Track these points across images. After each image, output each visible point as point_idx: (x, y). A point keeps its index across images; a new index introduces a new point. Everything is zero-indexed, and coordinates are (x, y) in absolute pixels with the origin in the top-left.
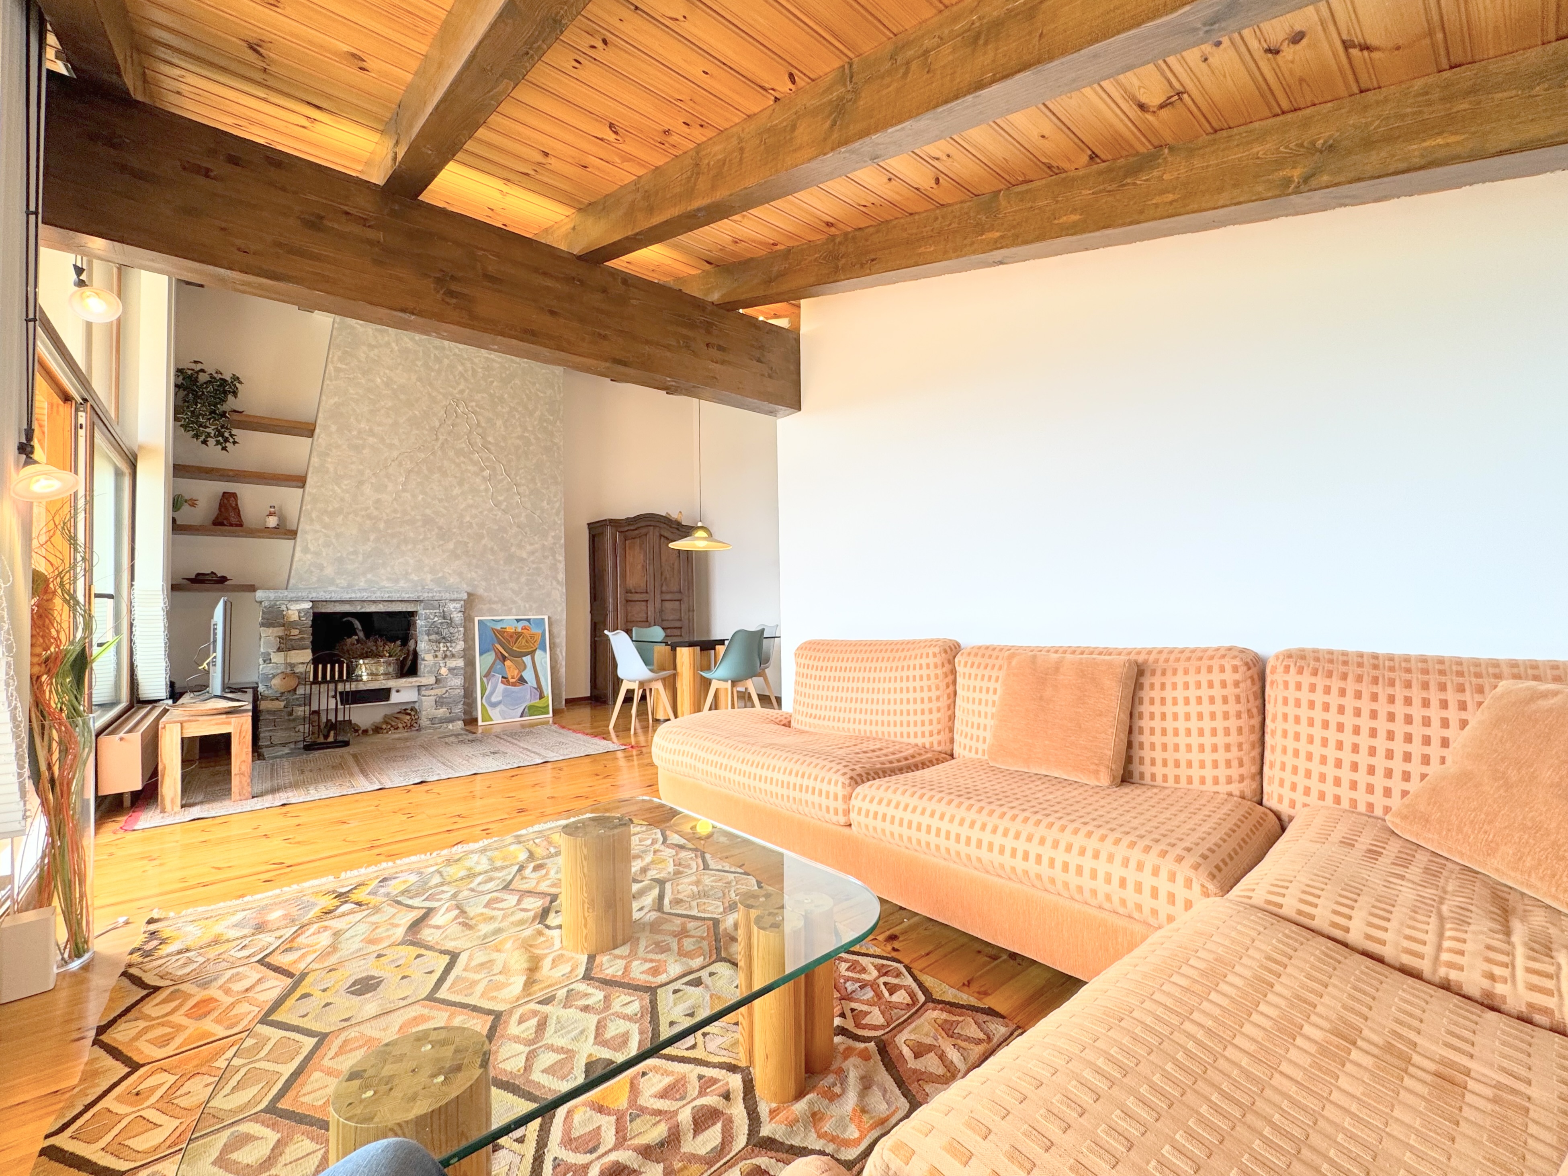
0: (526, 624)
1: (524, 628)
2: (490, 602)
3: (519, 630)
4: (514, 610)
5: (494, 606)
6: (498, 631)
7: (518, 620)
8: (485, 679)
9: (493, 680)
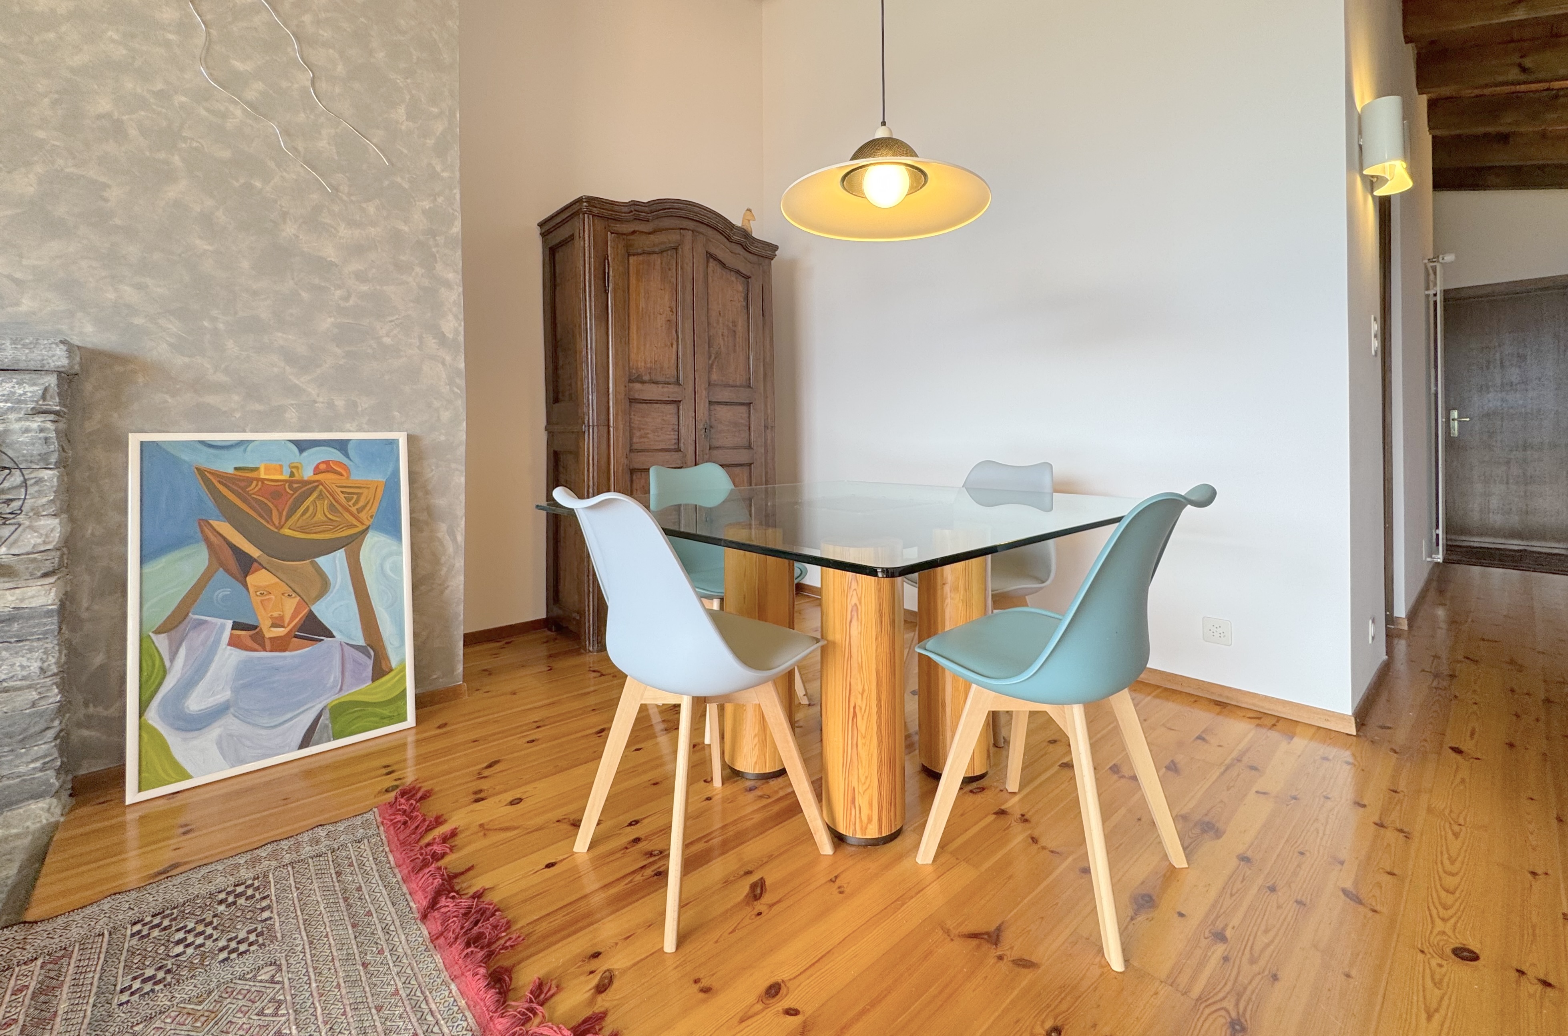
0: (335, 455)
1: (324, 468)
2: (199, 385)
3: (308, 473)
4: (291, 415)
5: (211, 399)
6: (224, 478)
7: (302, 446)
8: (162, 642)
9: (197, 638)
